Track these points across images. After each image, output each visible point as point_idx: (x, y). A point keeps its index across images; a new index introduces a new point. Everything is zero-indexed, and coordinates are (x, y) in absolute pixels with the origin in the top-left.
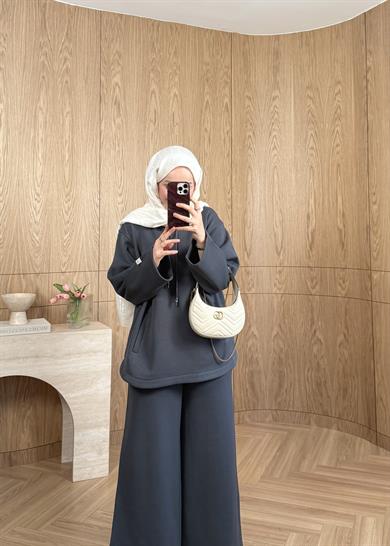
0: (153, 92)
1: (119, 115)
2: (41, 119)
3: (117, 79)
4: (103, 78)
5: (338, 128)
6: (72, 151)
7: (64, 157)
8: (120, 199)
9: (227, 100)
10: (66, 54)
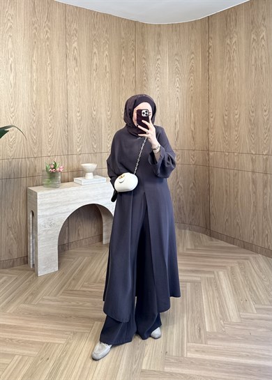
0: (95, 53)
1: (77, 66)
2: (34, 67)
3: (75, 45)
4: (68, 44)
5: (192, 78)
6: (52, 86)
7: (47, 90)
8: (78, 114)
9: (133, 59)
10: (47, 29)
